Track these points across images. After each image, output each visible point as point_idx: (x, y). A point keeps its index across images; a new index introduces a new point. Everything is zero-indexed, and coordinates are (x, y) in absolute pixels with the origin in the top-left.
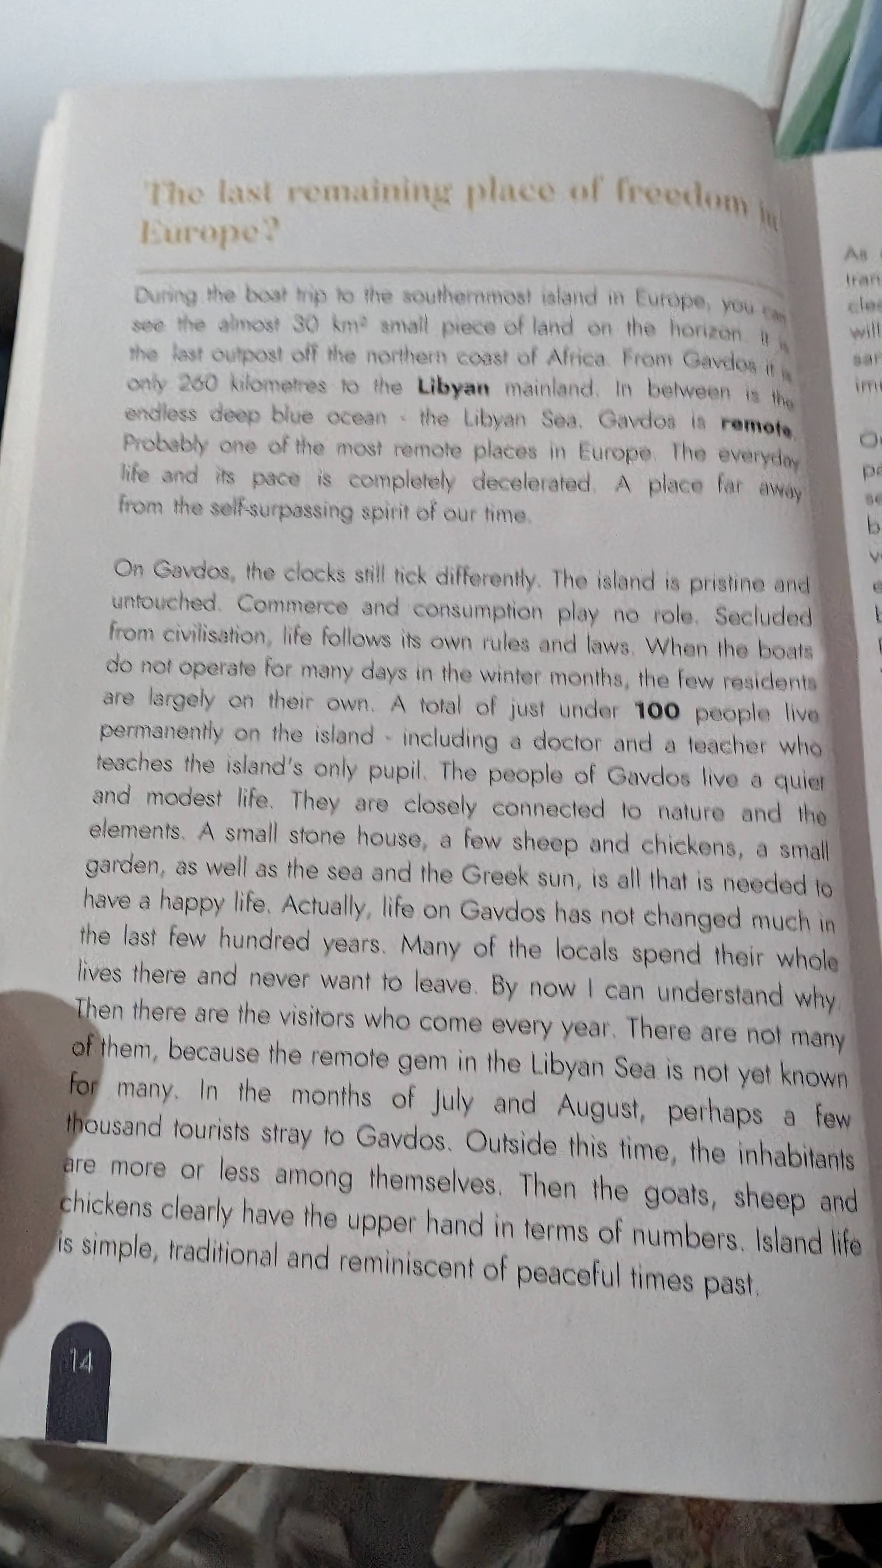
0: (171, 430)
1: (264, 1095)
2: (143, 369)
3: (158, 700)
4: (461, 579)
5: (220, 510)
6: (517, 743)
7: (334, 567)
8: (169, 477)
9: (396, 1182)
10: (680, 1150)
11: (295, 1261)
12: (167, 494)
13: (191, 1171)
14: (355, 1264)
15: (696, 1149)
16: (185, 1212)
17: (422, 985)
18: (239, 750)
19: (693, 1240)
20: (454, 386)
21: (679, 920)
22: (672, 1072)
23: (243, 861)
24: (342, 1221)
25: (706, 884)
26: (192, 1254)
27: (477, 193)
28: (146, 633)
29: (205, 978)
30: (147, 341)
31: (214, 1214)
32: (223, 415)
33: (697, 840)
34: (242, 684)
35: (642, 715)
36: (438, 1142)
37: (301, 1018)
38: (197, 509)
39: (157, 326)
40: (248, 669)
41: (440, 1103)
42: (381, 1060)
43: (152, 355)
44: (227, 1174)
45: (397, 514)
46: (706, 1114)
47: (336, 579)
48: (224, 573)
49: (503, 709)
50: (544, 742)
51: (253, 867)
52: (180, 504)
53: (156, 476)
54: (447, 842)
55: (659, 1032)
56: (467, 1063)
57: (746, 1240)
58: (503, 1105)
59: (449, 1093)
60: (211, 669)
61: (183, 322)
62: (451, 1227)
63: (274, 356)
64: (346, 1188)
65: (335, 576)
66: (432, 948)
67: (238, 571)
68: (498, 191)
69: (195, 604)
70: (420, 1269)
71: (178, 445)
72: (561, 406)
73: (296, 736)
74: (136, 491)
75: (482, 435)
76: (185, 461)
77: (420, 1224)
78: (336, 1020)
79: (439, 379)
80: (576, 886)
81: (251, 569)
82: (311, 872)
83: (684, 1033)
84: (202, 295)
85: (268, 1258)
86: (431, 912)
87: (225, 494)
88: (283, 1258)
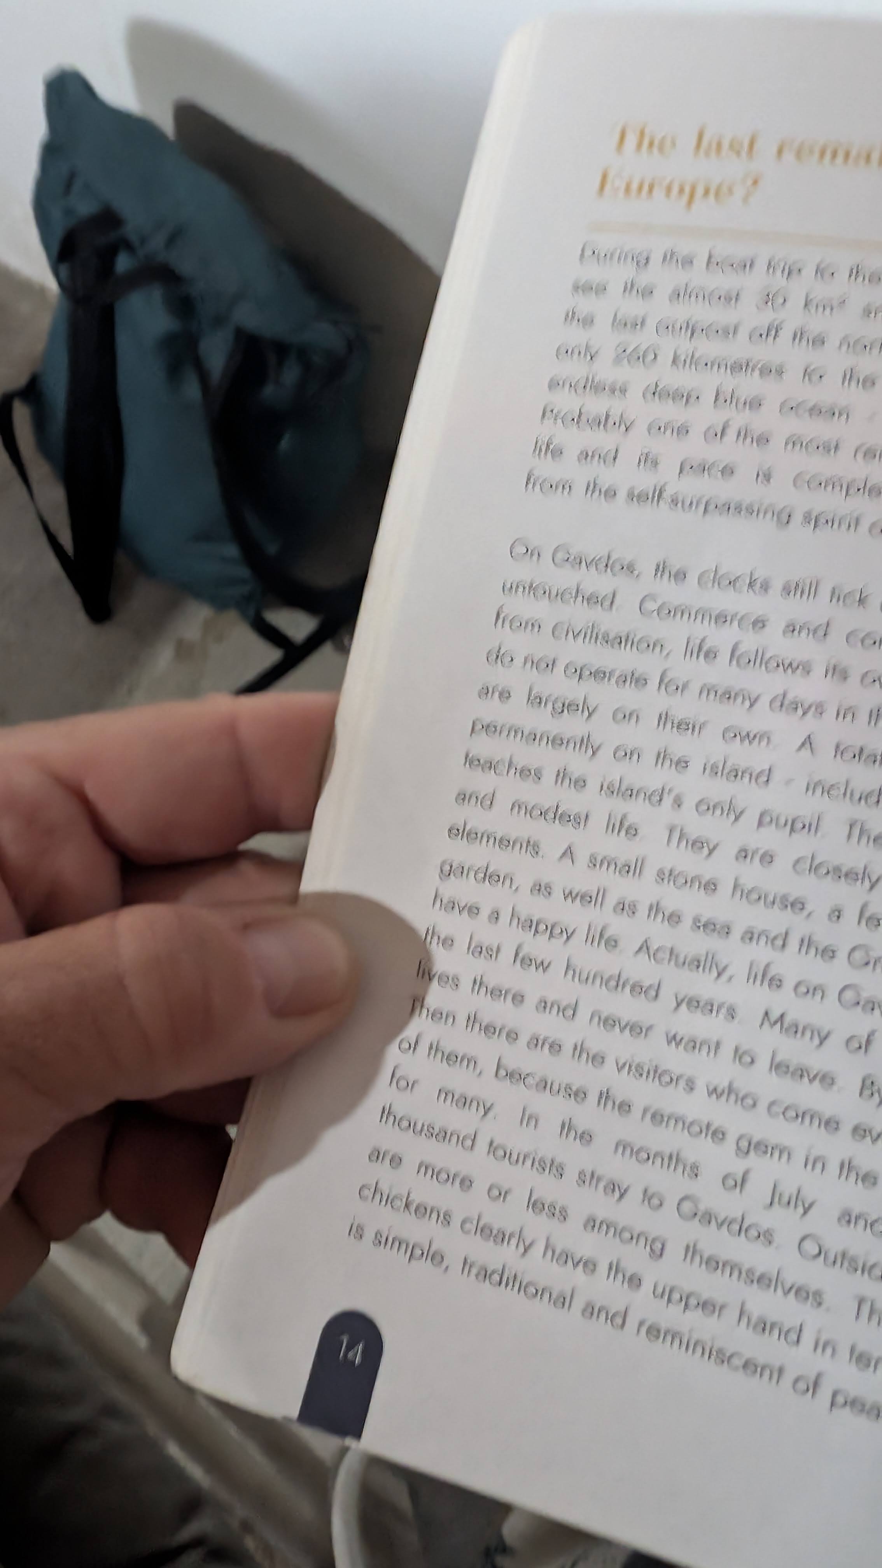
0: (597, 405)
1: (586, 1138)
2: (576, 336)
3: (536, 700)
5: (637, 497)
7: (758, 576)
8: (585, 456)
9: (712, 1264)
11: (590, 1311)
12: (581, 475)
13: (499, 1194)
14: (652, 1333)
16: (485, 1231)
17: (778, 1067)
18: (616, 772)
23: (602, 893)
24: (647, 1286)
26: (485, 1274)
28: (535, 625)
29: (544, 1005)
30: (585, 304)
31: (514, 1241)
32: (656, 392)
34: (629, 697)
36: (766, 1238)
37: (638, 1070)
38: (610, 494)
39: (599, 289)
40: (639, 681)
41: (775, 1197)
42: (719, 1135)
43: (588, 322)
44: (535, 1205)
47: (757, 591)
48: (629, 568)
51: (611, 901)
52: (592, 487)
53: (571, 454)
54: (836, 916)
56: (815, 1162)
58: (847, 1218)
59: (788, 1189)
60: (599, 675)
61: (629, 287)
62: (764, 1326)
63: (727, 333)
64: (657, 1255)
65: (757, 588)
66: (796, 1030)
67: (646, 568)
69: (592, 600)
70: (722, 1357)
71: (602, 422)
73: (682, 764)
74: (547, 469)
76: (605, 440)
77: (731, 1313)
78: (674, 1081)
81: (660, 569)
82: (674, 918)
84: (656, 258)
85: (563, 1301)
86: (802, 989)
87: (645, 481)
88: (579, 1304)
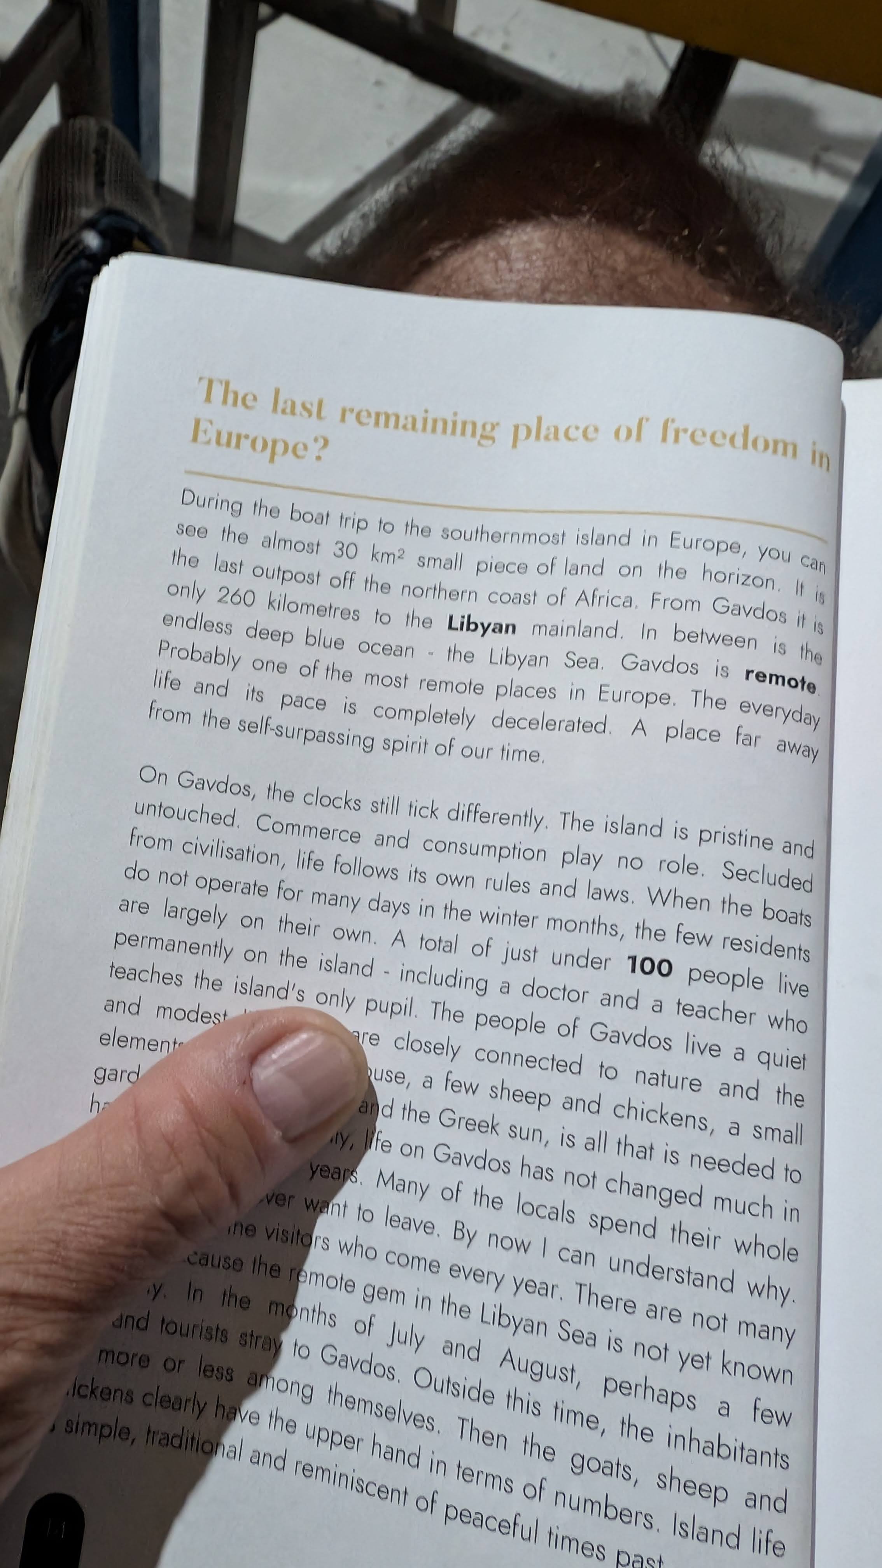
0: (206, 642)
1: (244, 1303)
2: (184, 575)
3: (173, 913)
4: (472, 815)
5: (247, 727)
6: (506, 988)
7: (352, 796)
8: (200, 688)
9: (350, 1403)
10: (610, 1423)
12: (198, 705)
13: (174, 1365)
14: (307, 1470)
15: (627, 1424)
16: (163, 1402)
17: (392, 1220)
18: (247, 971)
19: (611, 1512)
20: (482, 624)
21: (639, 1191)
22: (613, 1344)
24: (301, 1430)
25: (672, 1157)
26: (167, 1440)
27: (522, 433)
28: (168, 842)
30: (191, 546)
31: (190, 1406)
32: (259, 633)
33: (669, 1109)
34: (254, 905)
35: (633, 970)
36: (389, 1373)
37: (284, 1235)
38: (225, 723)
39: (202, 532)
40: (261, 890)
41: (395, 1338)
42: (349, 1286)
43: (193, 562)
44: (206, 1370)
45: (416, 747)
46: (641, 1390)
47: (352, 808)
48: (246, 790)
49: (497, 952)
50: (532, 990)
52: (208, 717)
53: (188, 686)
54: (428, 1083)
55: (606, 1302)
56: (422, 1301)
57: (662, 1521)
58: (450, 1348)
59: (404, 1328)
60: (227, 886)
61: (227, 532)
62: (392, 1454)
63: (311, 579)
64: (308, 1399)
65: (352, 804)
66: (403, 1187)
67: (259, 789)
68: (543, 433)
69: (216, 819)
70: (362, 1487)
71: (213, 657)
72: (585, 648)
73: (301, 963)
74: (167, 698)
75: (505, 674)
76: (216, 674)
77: (366, 1445)
78: (313, 1241)
79: (469, 617)
80: (544, 1142)
81: (272, 790)
83: (630, 1306)
84: (248, 507)
86: (406, 1150)
87: (254, 712)
